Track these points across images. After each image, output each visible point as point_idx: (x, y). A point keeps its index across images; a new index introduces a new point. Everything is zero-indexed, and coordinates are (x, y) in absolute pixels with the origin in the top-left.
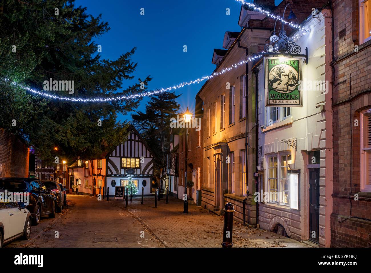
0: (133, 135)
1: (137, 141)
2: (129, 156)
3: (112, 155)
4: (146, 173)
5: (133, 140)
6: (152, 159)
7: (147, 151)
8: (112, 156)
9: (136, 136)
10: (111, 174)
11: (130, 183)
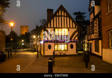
0: (63, 12)
1: (65, 16)
2: (60, 27)
4: (73, 39)
5: (63, 16)
6: (77, 29)
7: (73, 23)
8: (48, 27)
9: (65, 13)
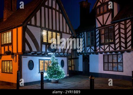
3: (31, 22)
4: (66, 51)
5: (54, 9)
6: (71, 35)
7: (67, 25)
10: (29, 50)
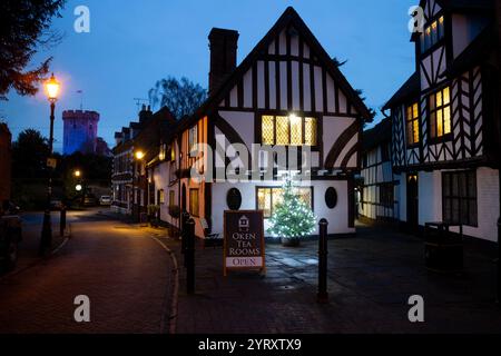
0: (295, 43)
1: (306, 61)
2: (284, 106)
3: (228, 102)
4: (338, 164)
5: (295, 59)
6: (354, 119)
7: (340, 93)
9: (305, 46)
11: (287, 197)
